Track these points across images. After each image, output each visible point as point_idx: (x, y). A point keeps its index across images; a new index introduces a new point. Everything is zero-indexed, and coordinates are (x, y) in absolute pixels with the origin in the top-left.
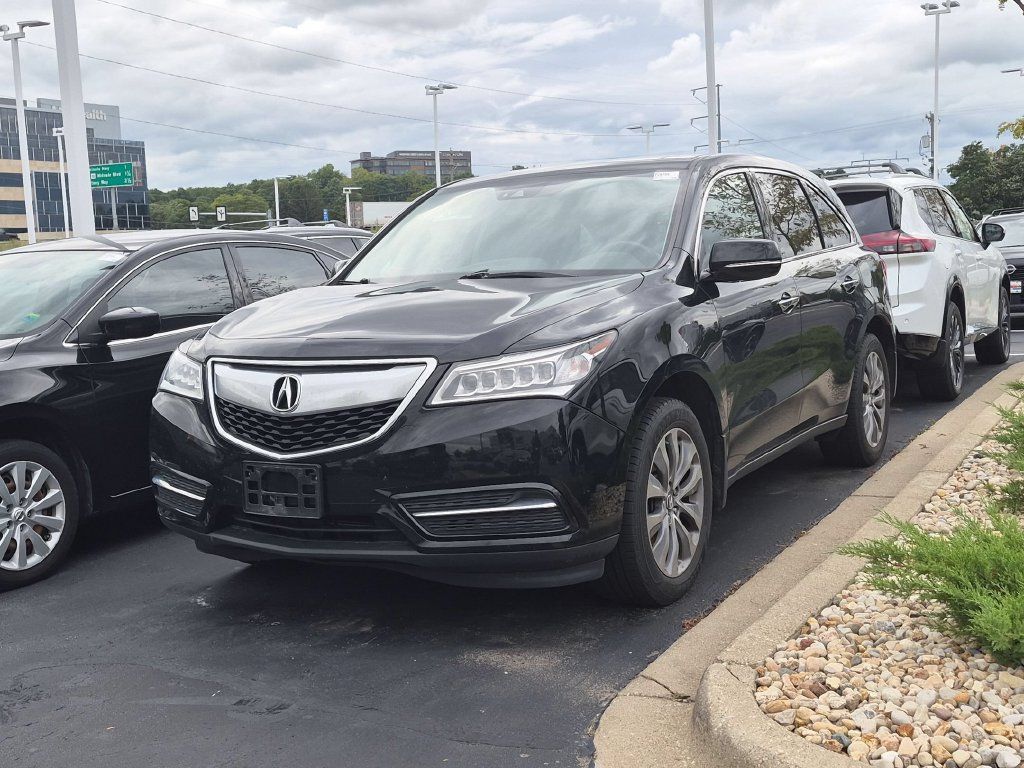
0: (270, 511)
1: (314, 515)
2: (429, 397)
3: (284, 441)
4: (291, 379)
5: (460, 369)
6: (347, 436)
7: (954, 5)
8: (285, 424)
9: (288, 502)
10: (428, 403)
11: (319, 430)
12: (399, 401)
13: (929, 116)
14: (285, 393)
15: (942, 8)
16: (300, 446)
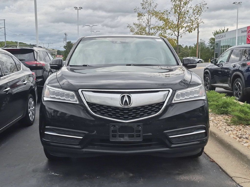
0: (122, 140)
1: (140, 140)
2: (172, 101)
3: (125, 116)
4: (127, 96)
5: (179, 92)
6: (148, 113)
7: (82, 8)
8: (125, 111)
9: (130, 136)
10: (172, 103)
11: (138, 112)
12: (164, 102)
13: (65, 34)
14: (126, 100)
15: (78, 8)
16: (131, 117)
